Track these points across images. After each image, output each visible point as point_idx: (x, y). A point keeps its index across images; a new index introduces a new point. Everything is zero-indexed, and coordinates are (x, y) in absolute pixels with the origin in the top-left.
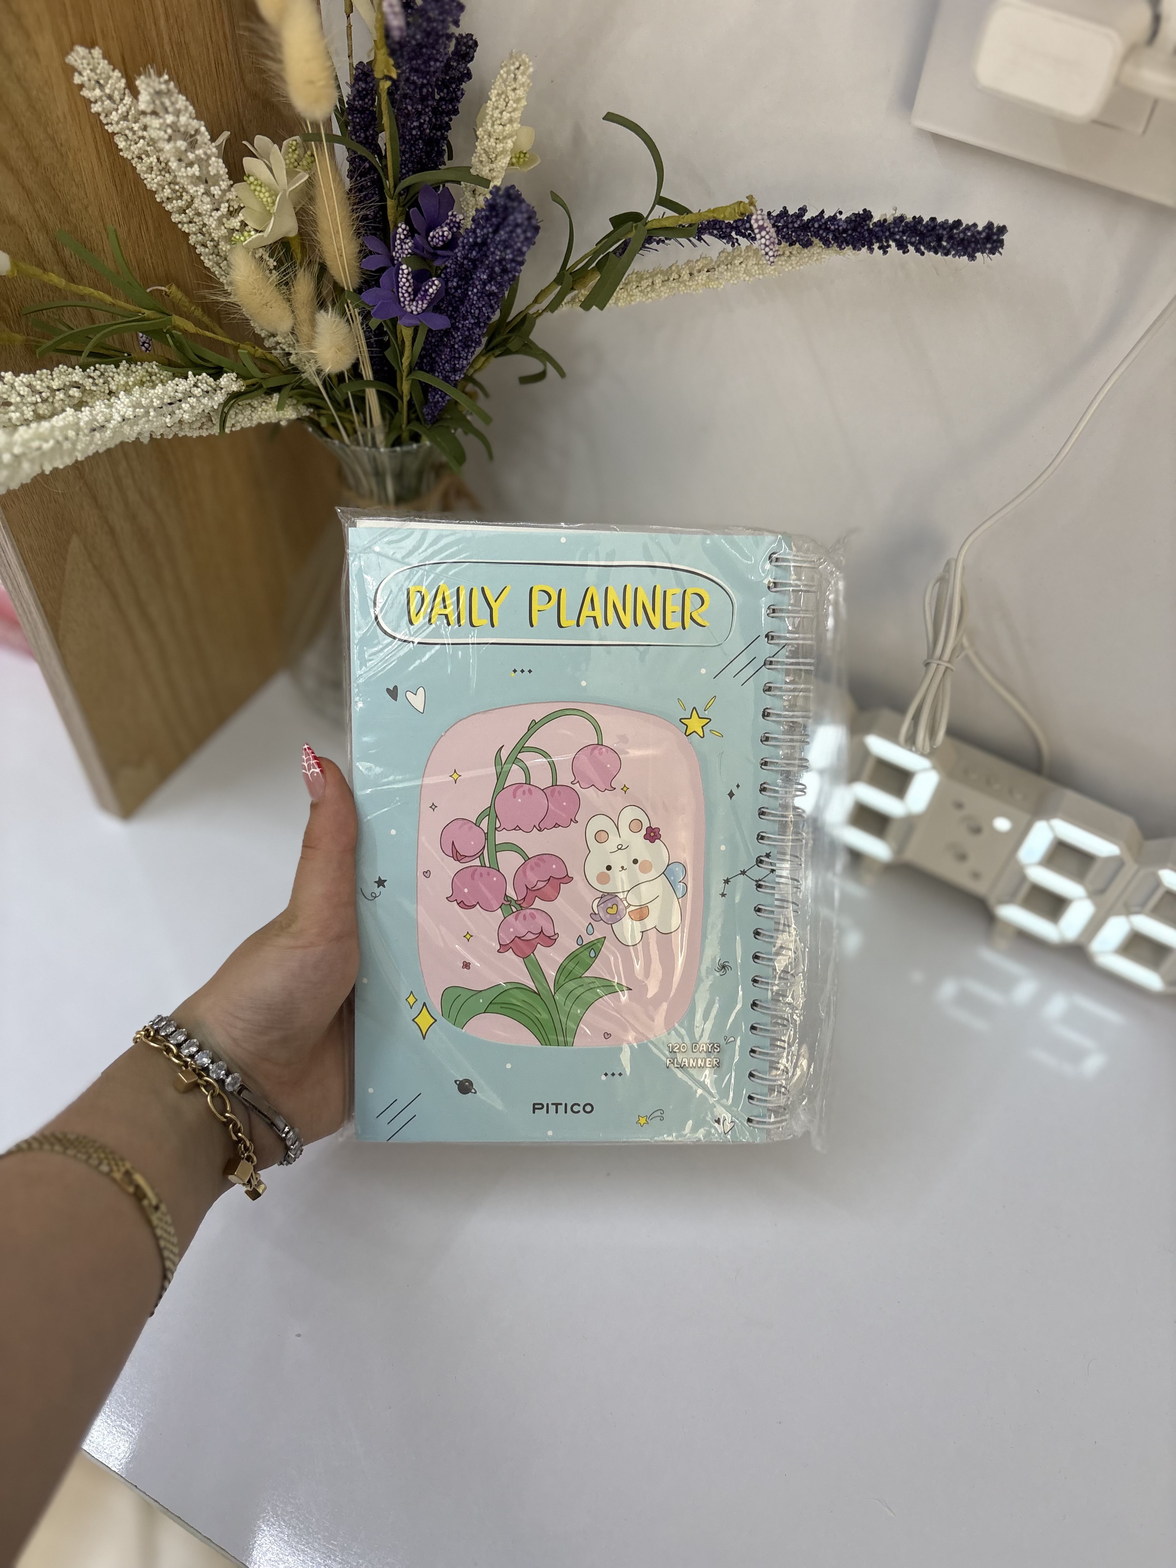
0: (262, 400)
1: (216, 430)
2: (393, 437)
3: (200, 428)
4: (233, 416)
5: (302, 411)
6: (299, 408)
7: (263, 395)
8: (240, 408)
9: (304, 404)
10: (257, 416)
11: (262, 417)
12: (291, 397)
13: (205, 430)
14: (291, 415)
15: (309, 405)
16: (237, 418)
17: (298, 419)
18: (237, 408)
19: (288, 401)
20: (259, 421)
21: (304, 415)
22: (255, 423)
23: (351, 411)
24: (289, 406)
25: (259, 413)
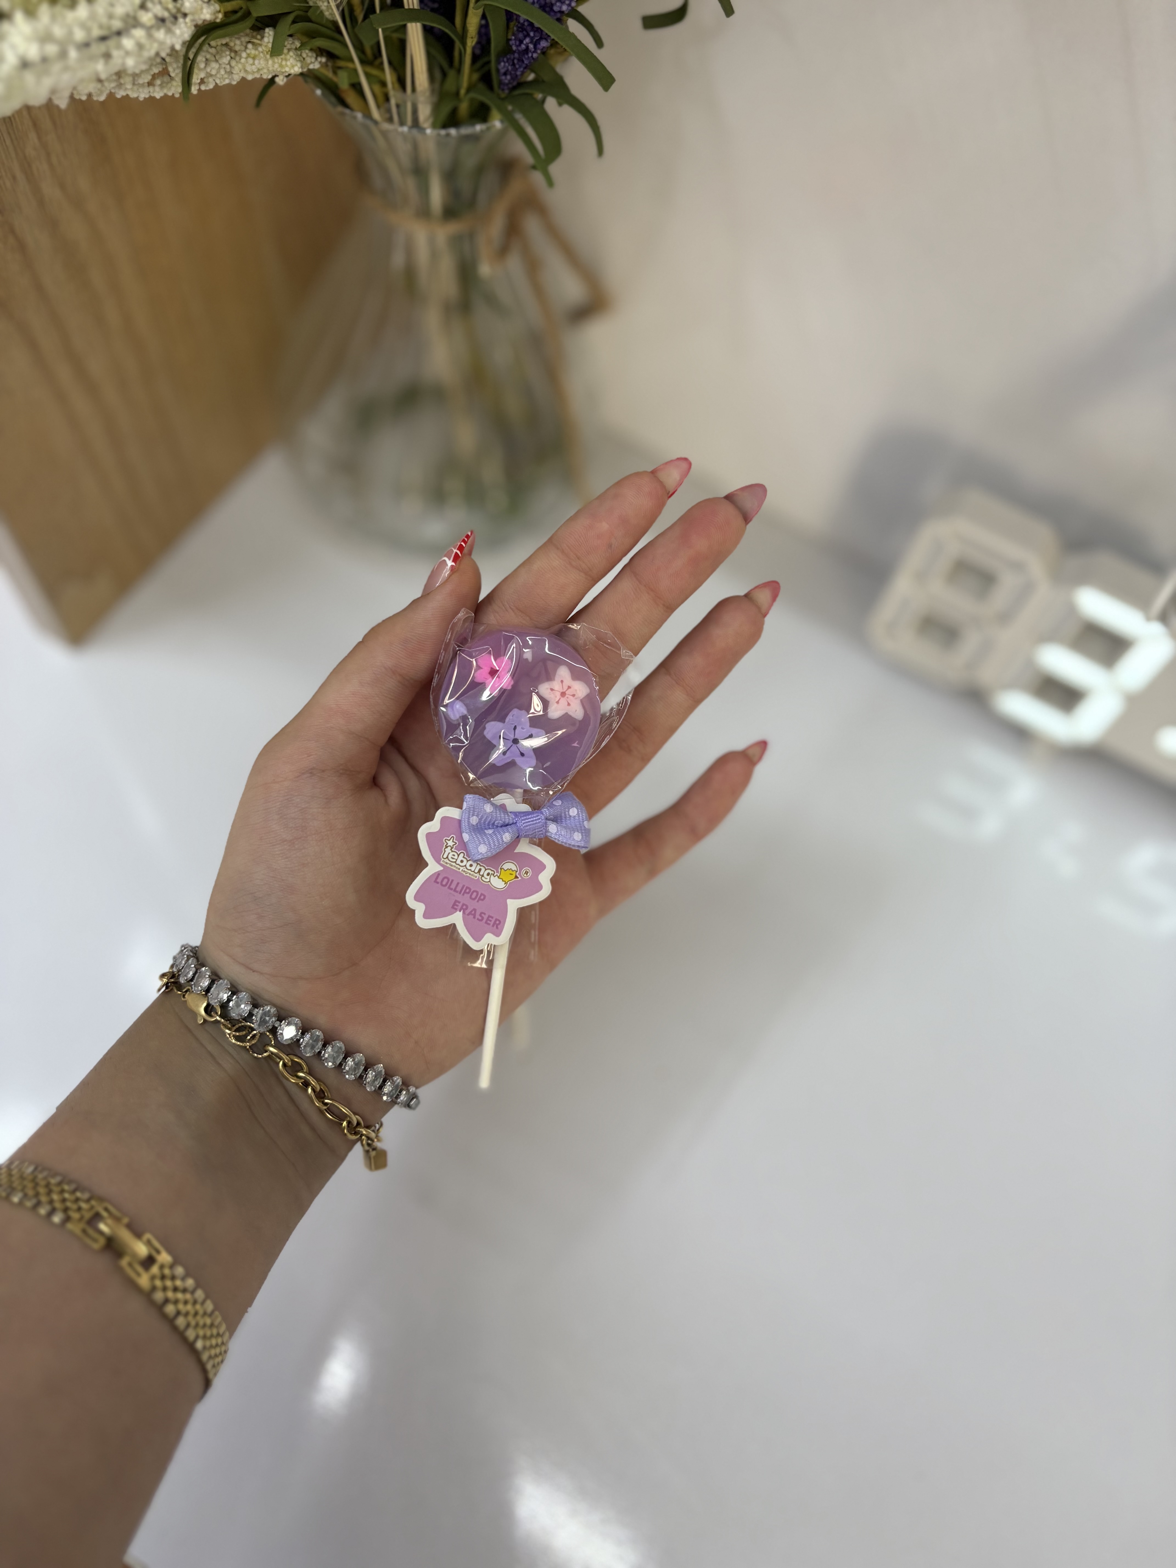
0: (247, 39)
1: (175, 89)
2: (446, 109)
3: (150, 84)
4: (202, 65)
5: (308, 60)
6: (304, 55)
7: (248, 31)
8: (213, 51)
9: (311, 50)
10: (240, 66)
11: (248, 68)
12: (291, 36)
13: (157, 88)
14: (293, 66)
15: (320, 52)
16: (208, 70)
17: (302, 74)
18: (208, 52)
19: (289, 43)
20: (242, 74)
21: (311, 67)
22: (236, 79)
23: (382, 63)
24: (289, 50)
25: (243, 60)
